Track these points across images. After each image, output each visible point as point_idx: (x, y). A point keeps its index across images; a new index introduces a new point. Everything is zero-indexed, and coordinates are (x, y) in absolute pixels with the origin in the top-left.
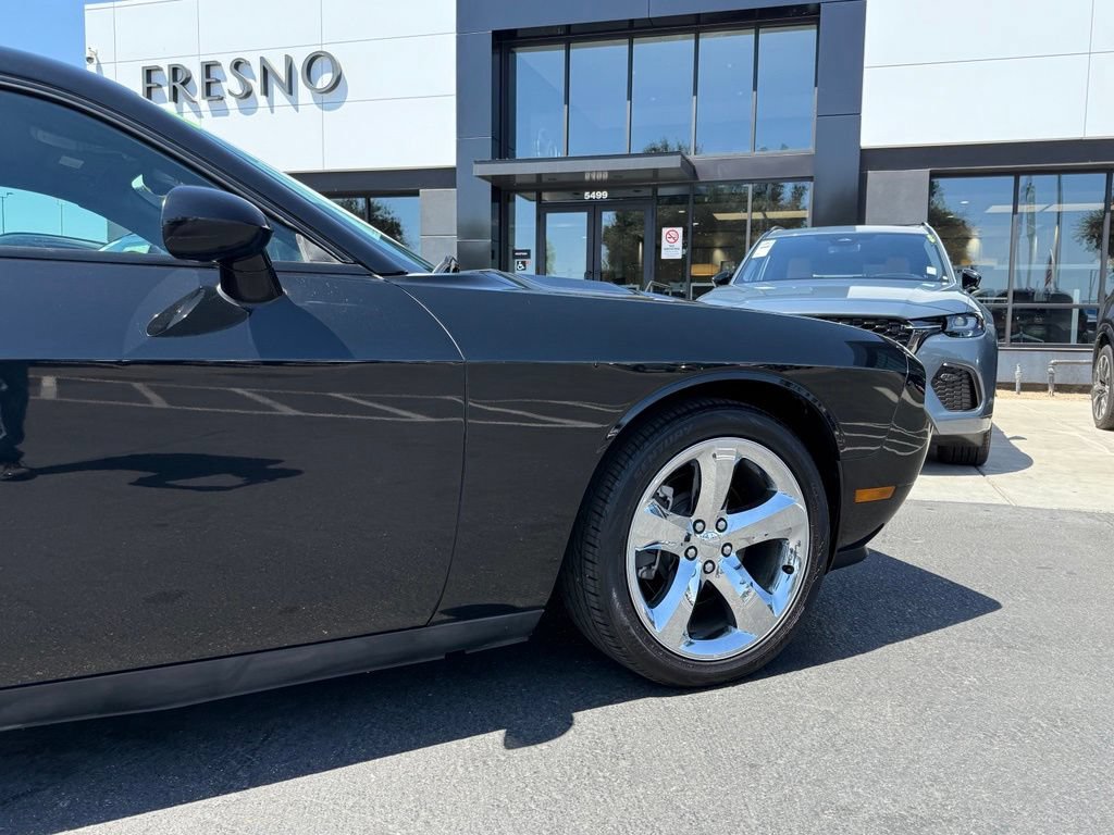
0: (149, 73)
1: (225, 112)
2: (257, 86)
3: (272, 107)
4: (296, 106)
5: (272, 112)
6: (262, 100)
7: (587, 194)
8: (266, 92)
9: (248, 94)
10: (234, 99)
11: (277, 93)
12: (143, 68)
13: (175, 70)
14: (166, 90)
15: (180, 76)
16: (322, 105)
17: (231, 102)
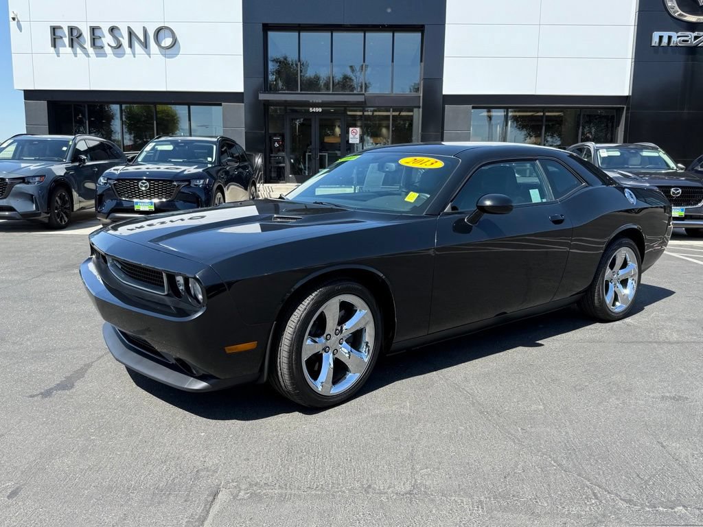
0: (54, 29)
1: (105, 55)
2: (125, 42)
3: (134, 55)
4: (149, 55)
5: (135, 57)
6: (128, 50)
7: (311, 109)
8: (131, 46)
9: (120, 46)
10: (110, 48)
11: (137, 45)
12: (51, 27)
13: (71, 29)
14: (66, 40)
15: (75, 33)
16: (165, 55)
17: (108, 50)
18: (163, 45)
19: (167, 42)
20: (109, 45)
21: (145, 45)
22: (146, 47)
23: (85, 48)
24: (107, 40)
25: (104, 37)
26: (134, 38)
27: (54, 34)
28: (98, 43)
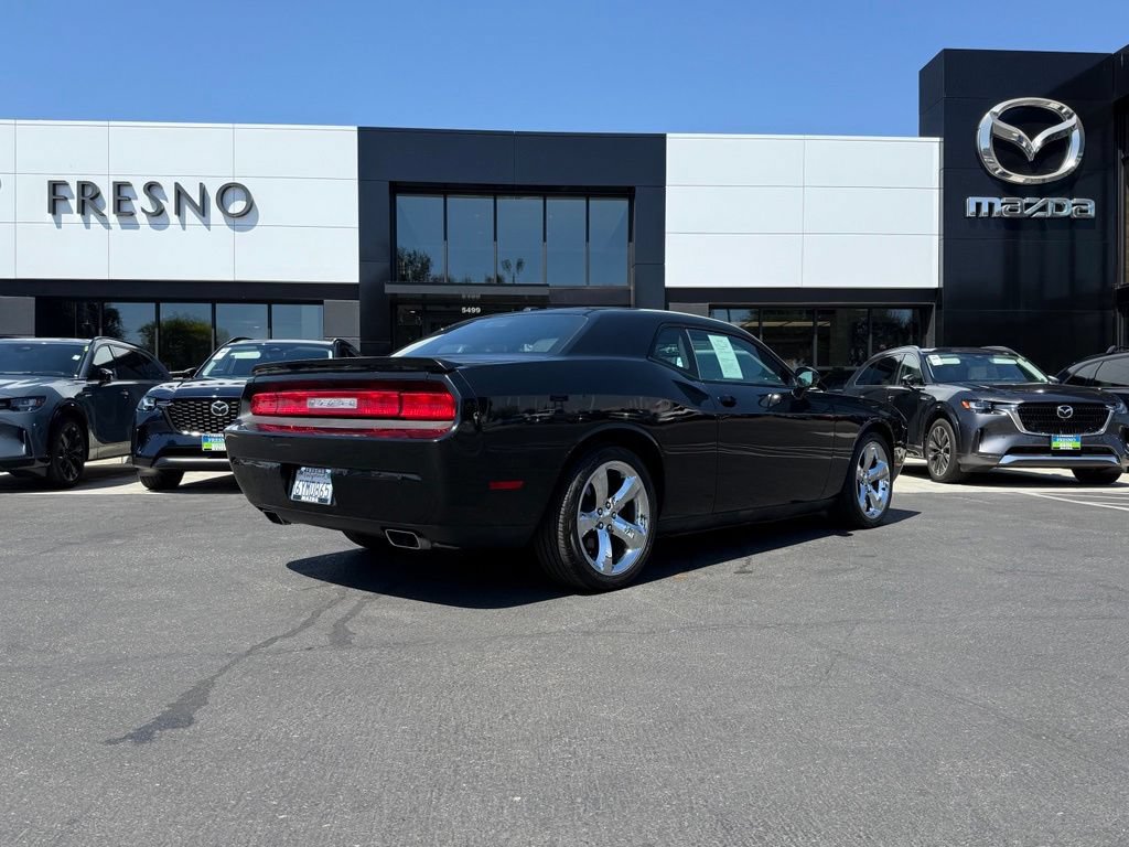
0: (54, 186)
1: (136, 226)
2: (170, 206)
3: (183, 225)
4: (208, 225)
5: (184, 229)
6: (173, 218)
7: (464, 309)
8: (178, 211)
9: (160, 212)
10: (144, 215)
11: (189, 212)
12: (49, 182)
13: (83, 186)
14: (73, 203)
15: (89, 192)
16: (234, 227)
17: (141, 218)
18: (231, 211)
19: (238, 206)
20: (143, 210)
21: (202, 210)
22: (204, 215)
23: (103, 215)
24: (142, 202)
25: (136, 198)
26: (183, 200)
27: (54, 194)
28: (125, 207)
